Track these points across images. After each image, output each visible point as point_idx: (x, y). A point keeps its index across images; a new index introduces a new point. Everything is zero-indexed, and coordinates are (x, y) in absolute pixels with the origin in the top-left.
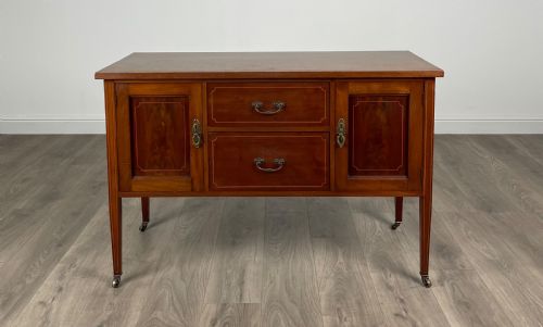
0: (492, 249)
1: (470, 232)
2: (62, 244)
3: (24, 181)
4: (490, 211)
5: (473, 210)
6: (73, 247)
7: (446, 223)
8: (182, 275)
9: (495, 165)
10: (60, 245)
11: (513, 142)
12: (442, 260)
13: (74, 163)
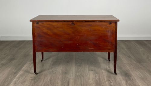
0: (141, 74)
1: (134, 69)
2: (15, 73)
3: (4, 54)
4: (140, 63)
5: (135, 63)
6: (19, 74)
7: (127, 66)
8: (51, 82)
9: (141, 49)
10: (15, 74)
11: (146, 43)
12: (126, 78)
13: (20, 49)
